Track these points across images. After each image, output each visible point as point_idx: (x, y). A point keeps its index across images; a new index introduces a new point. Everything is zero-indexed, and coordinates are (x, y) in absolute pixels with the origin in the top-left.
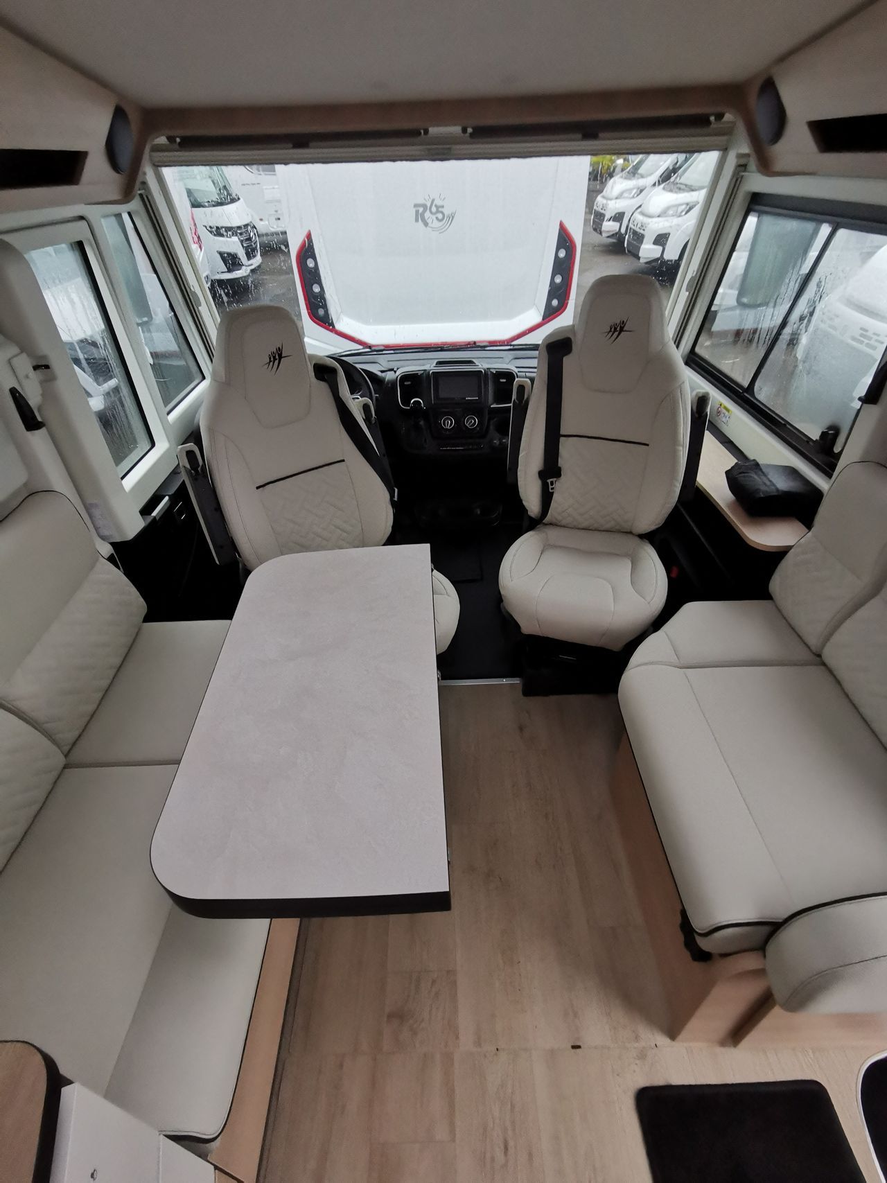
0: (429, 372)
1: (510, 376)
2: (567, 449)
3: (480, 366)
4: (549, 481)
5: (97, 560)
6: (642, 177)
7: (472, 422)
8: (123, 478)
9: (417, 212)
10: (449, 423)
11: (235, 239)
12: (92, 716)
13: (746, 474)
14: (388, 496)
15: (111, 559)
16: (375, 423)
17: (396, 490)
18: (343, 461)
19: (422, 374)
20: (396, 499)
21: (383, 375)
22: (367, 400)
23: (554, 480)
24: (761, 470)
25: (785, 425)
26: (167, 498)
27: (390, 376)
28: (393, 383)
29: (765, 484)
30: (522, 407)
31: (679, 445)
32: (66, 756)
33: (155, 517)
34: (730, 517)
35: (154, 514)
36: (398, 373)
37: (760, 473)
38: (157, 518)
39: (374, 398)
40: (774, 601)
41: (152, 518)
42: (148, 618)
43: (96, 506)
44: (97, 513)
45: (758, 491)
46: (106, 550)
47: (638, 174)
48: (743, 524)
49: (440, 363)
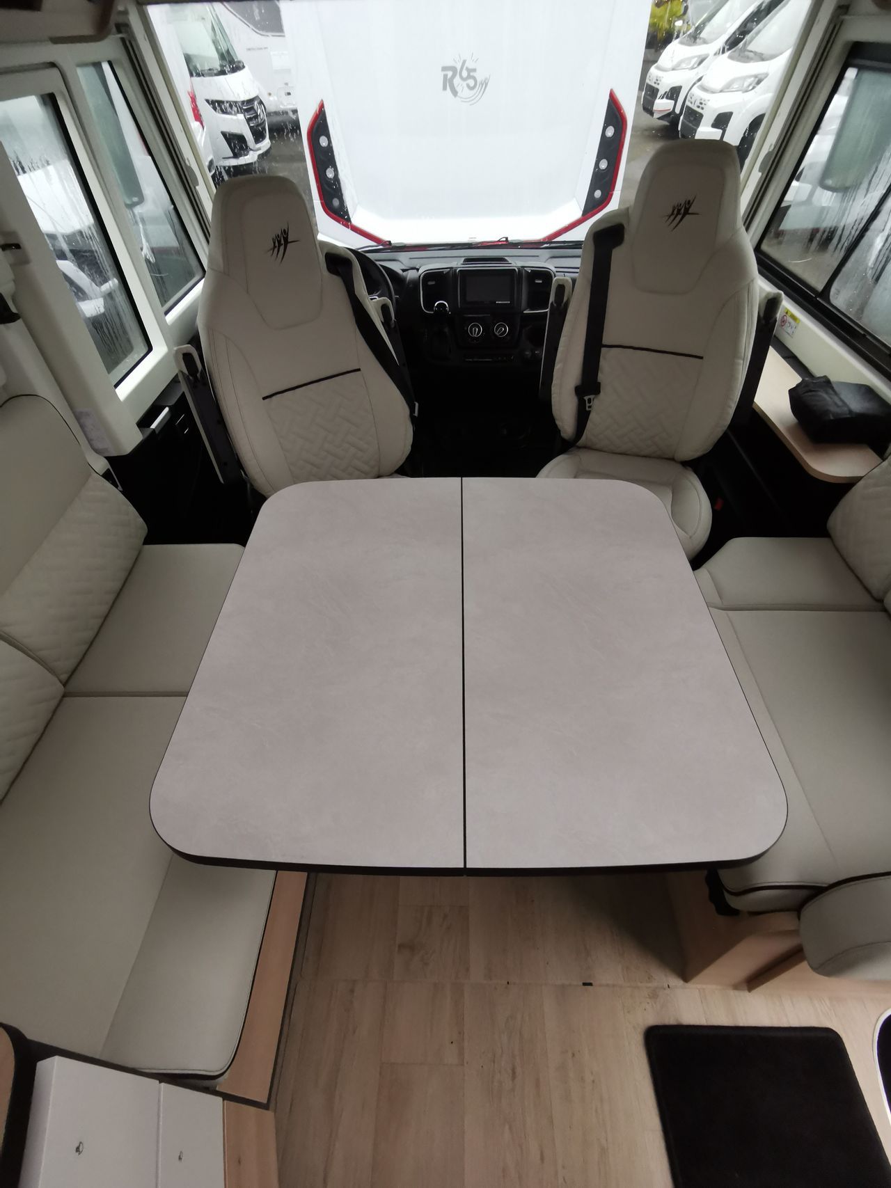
0: (456, 270)
1: (546, 276)
2: (608, 361)
3: (513, 264)
4: (586, 398)
5: (90, 475)
6: (705, 42)
7: (503, 330)
8: (116, 385)
9: (445, 76)
10: (477, 331)
11: (241, 117)
12: (91, 643)
13: (813, 393)
14: (407, 411)
15: (107, 475)
16: (395, 326)
17: (417, 404)
18: (359, 370)
19: (449, 272)
20: (416, 414)
21: (405, 274)
22: (386, 300)
23: (592, 397)
24: (832, 388)
25: (864, 336)
26: (167, 410)
27: (411, 275)
28: (415, 283)
29: (836, 404)
30: (560, 312)
31: (739, 358)
32: (65, 685)
33: (154, 430)
34: (789, 443)
35: (153, 426)
36: (421, 271)
37: (831, 392)
38: (157, 432)
39: (394, 300)
40: (832, 540)
41: (151, 431)
42: (149, 540)
43: (88, 414)
44: (88, 422)
45: (827, 412)
46: (101, 465)
47: (700, 38)
48: (806, 451)
49: (469, 260)
